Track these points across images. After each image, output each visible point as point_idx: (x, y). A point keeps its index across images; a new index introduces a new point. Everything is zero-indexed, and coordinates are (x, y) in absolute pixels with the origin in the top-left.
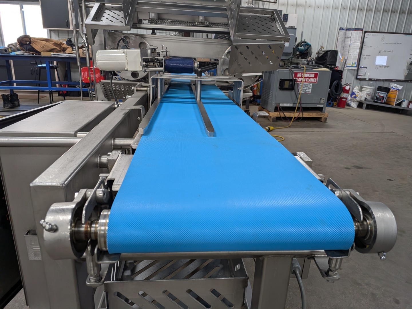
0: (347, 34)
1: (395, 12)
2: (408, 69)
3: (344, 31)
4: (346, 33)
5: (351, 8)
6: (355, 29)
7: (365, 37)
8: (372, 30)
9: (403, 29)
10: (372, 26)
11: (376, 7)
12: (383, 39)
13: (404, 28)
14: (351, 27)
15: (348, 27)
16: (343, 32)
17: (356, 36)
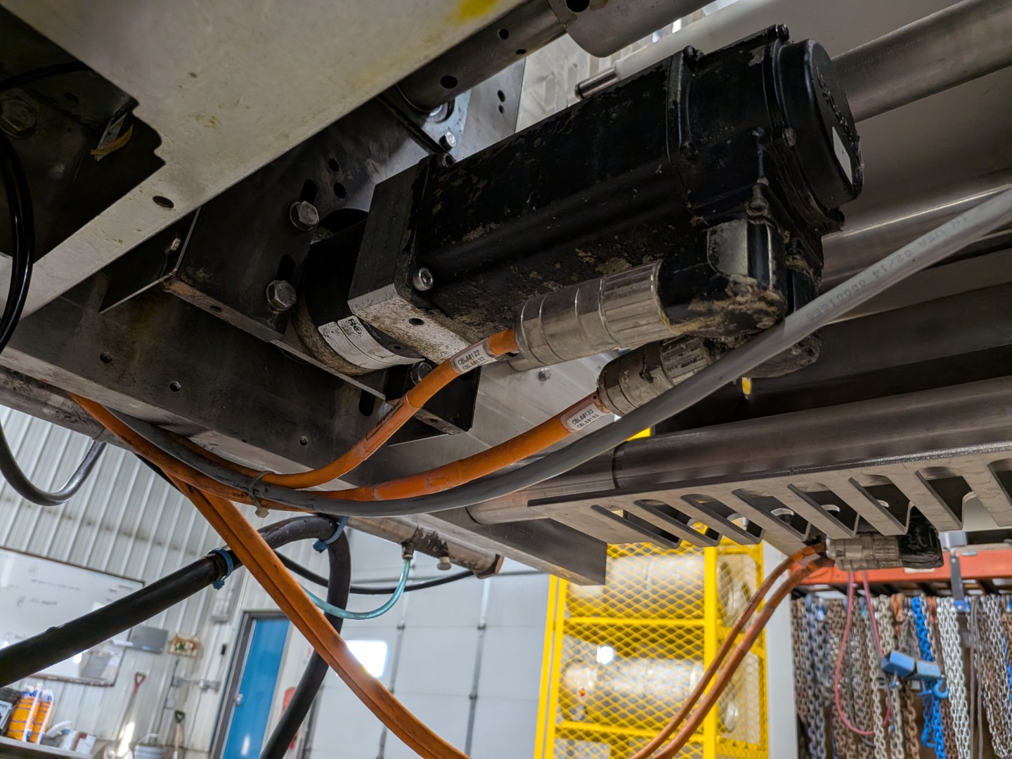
8: (8, 546)
9: (87, 558)
12: (33, 570)
13: (89, 557)
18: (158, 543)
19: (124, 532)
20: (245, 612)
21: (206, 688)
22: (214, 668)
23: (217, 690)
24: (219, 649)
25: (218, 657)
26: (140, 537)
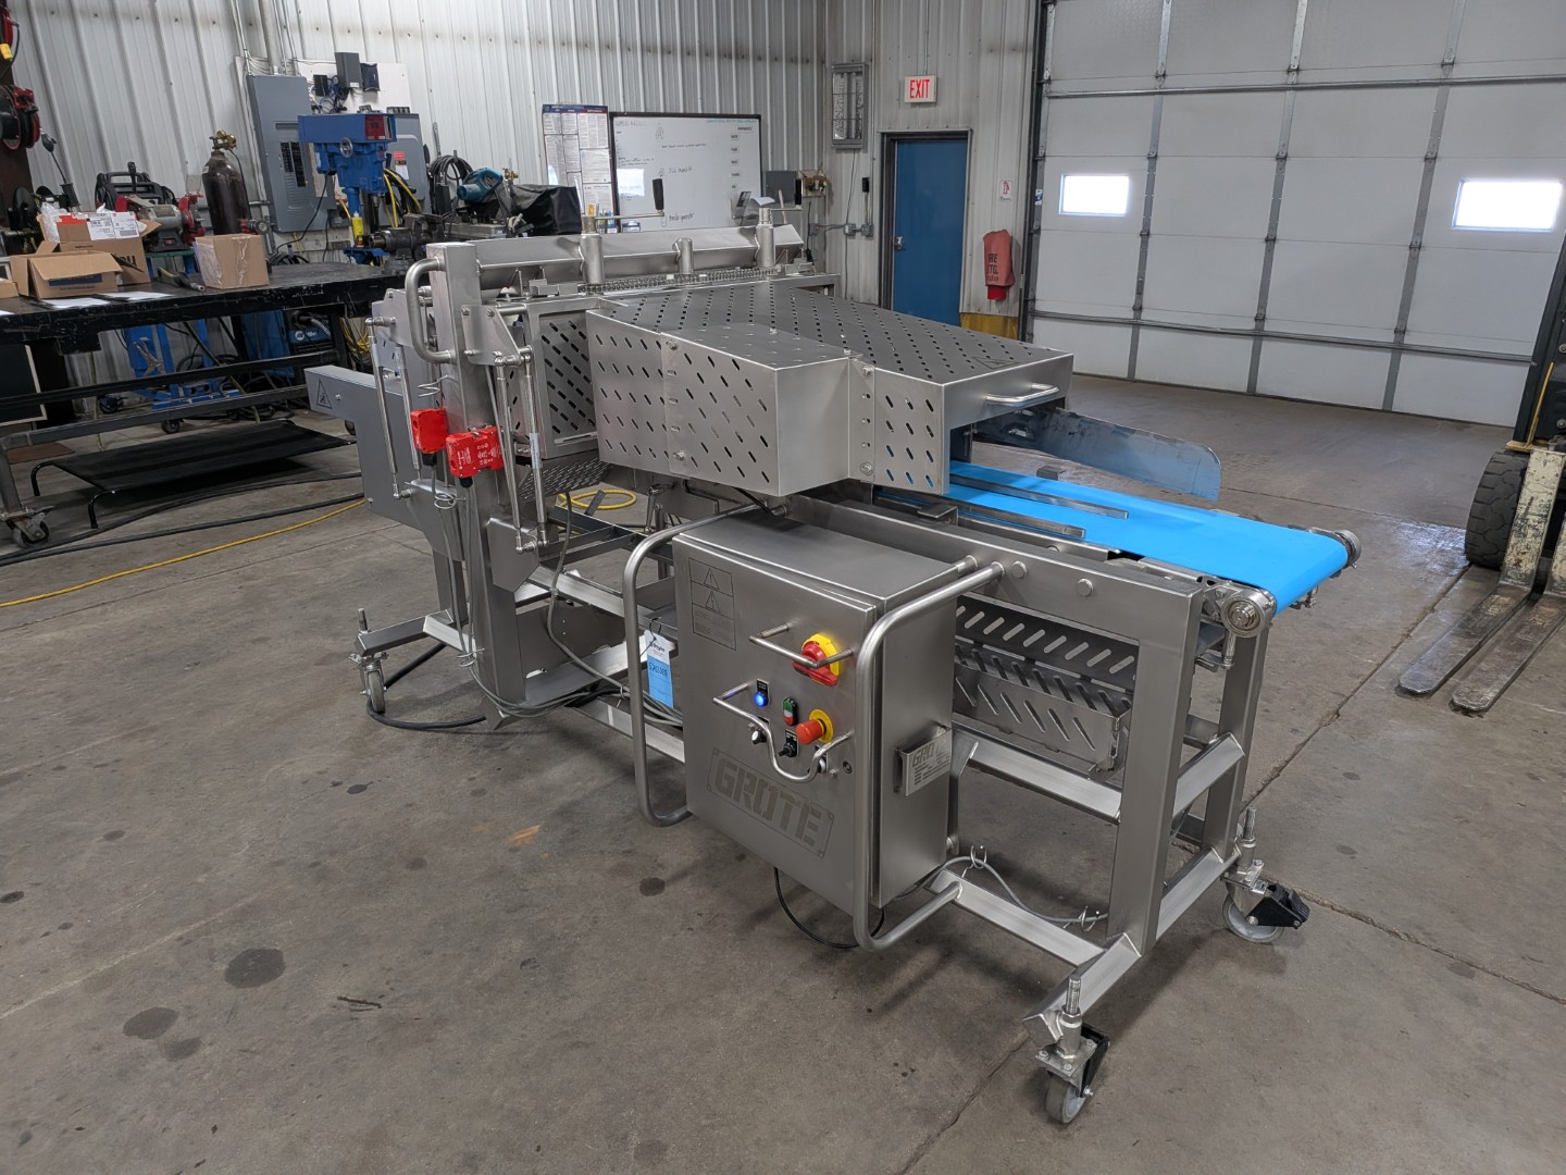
0: (565, 124)
1: (669, 52)
2: (737, 218)
3: (556, 115)
4: (561, 119)
5: (558, 43)
6: (586, 109)
7: (615, 130)
8: (628, 110)
9: (699, 101)
10: (624, 97)
11: (620, 36)
12: (660, 133)
13: (702, 99)
14: (570, 102)
15: (564, 102)
16: (553, 116)
17: (591, 127)
18: (759, 58)
19: (724, 55)
20: (883, 134)
21: (853, 233)
22: (856, 207)
23: (870, 236)
24: (859, 185)
25: (859, 194)
26: (741, 56)
